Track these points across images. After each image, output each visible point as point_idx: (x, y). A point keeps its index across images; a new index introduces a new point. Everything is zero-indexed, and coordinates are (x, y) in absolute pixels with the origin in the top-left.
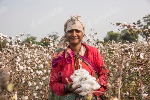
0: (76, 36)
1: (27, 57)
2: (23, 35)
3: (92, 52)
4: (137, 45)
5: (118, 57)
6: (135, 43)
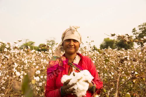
0: (73, 46)
1: (24, 62)
2: (21, 41)
3: (86, 61)
4: (133, 52)
5: (114, 63)
6: (131, 50)
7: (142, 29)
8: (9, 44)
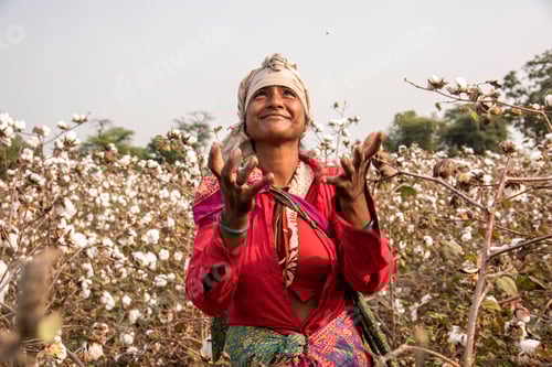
6: (497, 156)
7: (540, 75)
8: (39, 132)
